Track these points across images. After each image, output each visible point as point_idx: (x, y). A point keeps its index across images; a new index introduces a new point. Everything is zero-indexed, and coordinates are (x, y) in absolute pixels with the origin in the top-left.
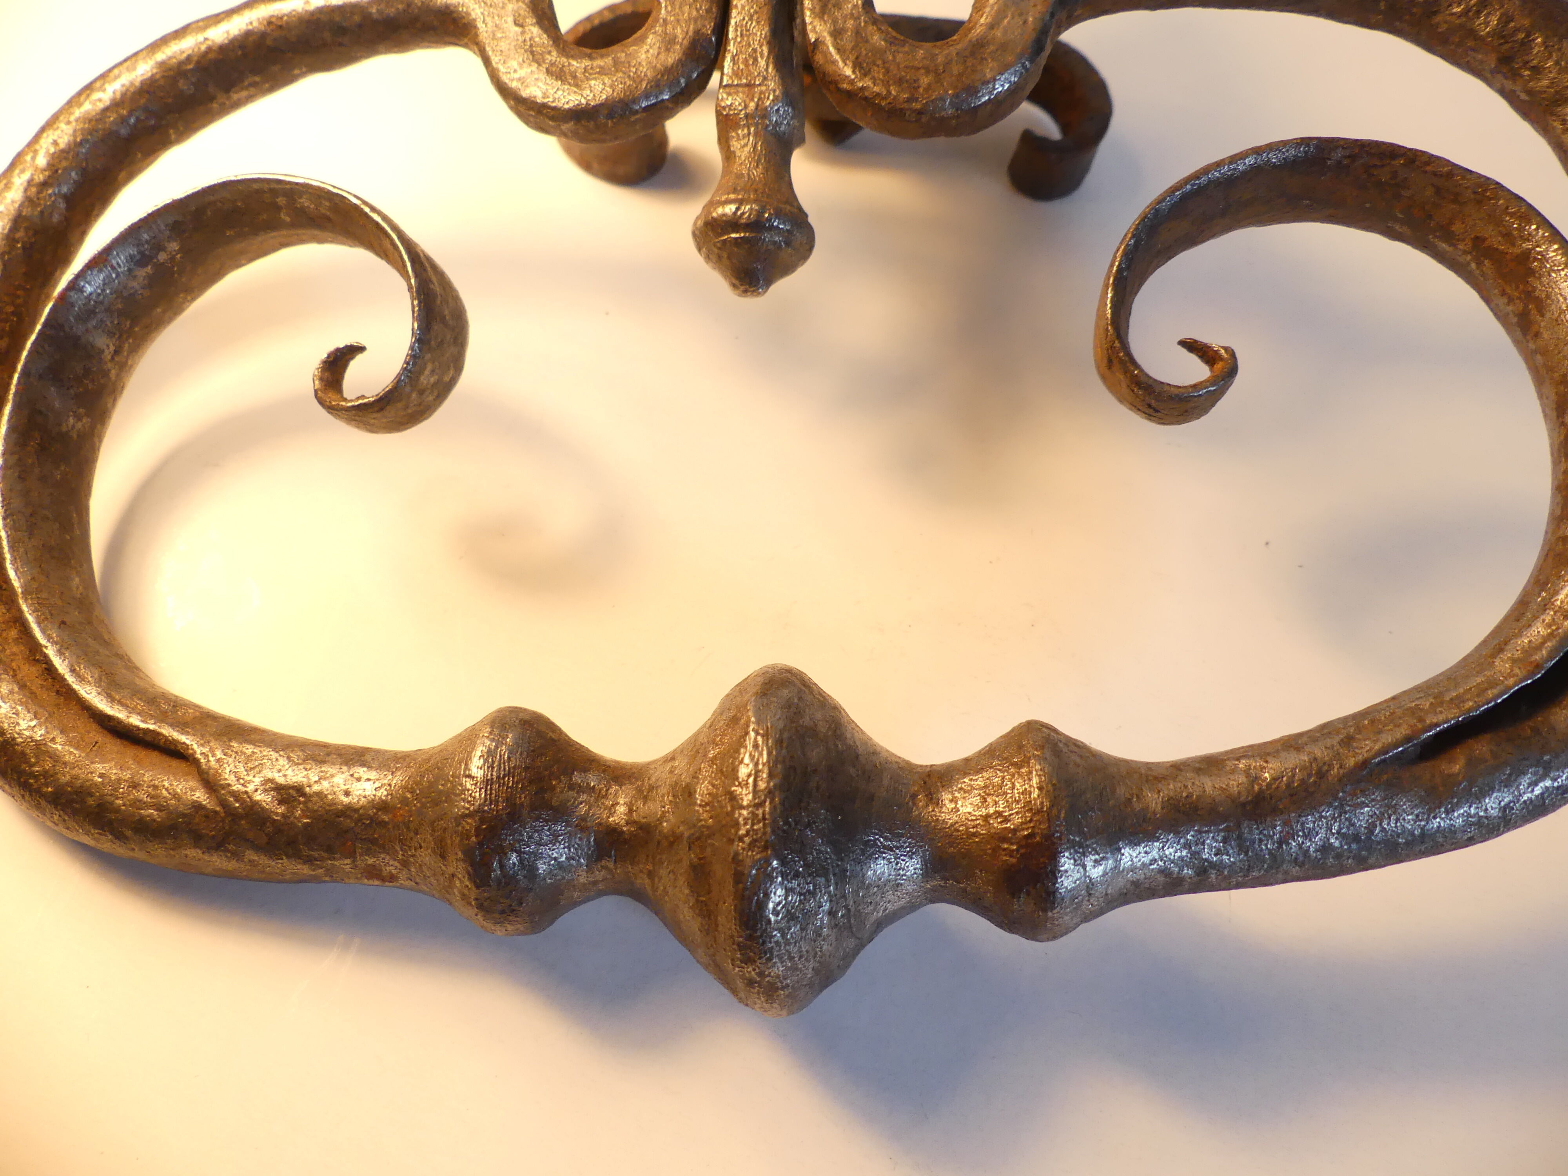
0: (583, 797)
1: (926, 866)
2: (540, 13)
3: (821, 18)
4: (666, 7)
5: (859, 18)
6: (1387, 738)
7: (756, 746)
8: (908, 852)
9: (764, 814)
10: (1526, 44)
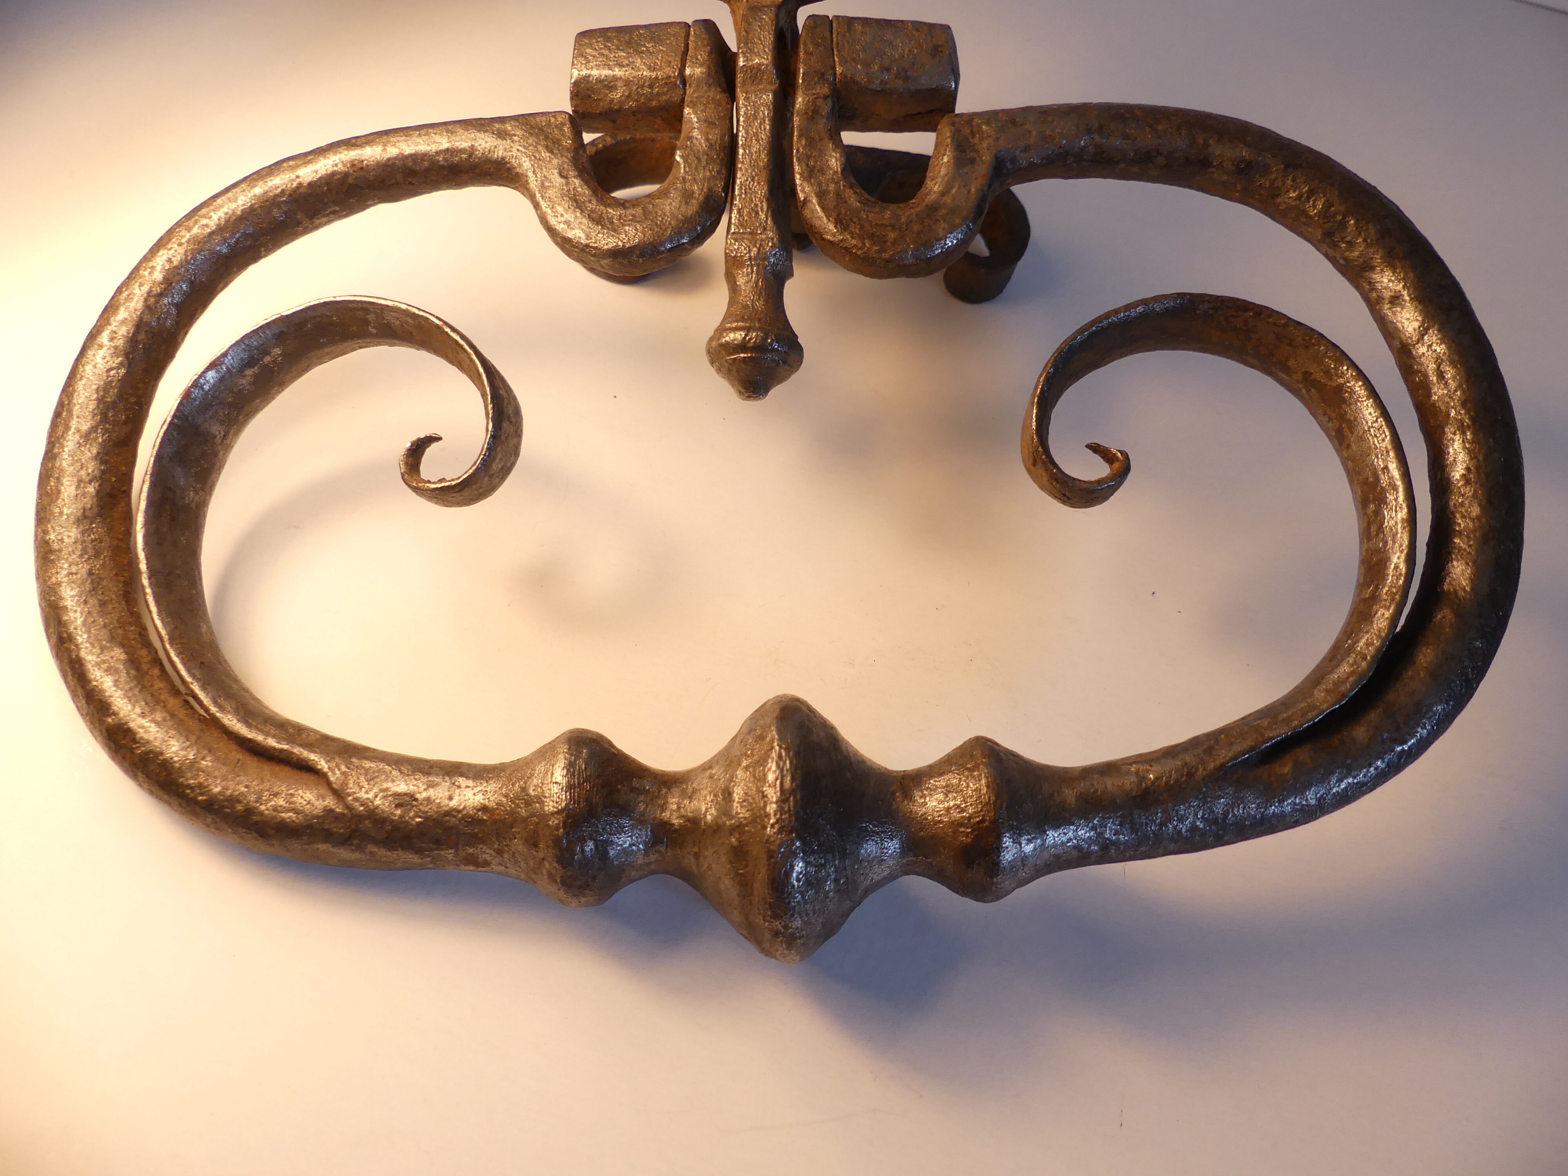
0: (642, 798)
1: (903, 847)
2: (580, 167)
3: (809, 181)
4: (684, 167)
5: (839, 183)
6: (1238, 748)
7: (780, 756)
8: (890, 835)
9: (789, 808)
10: (1343, 224)
